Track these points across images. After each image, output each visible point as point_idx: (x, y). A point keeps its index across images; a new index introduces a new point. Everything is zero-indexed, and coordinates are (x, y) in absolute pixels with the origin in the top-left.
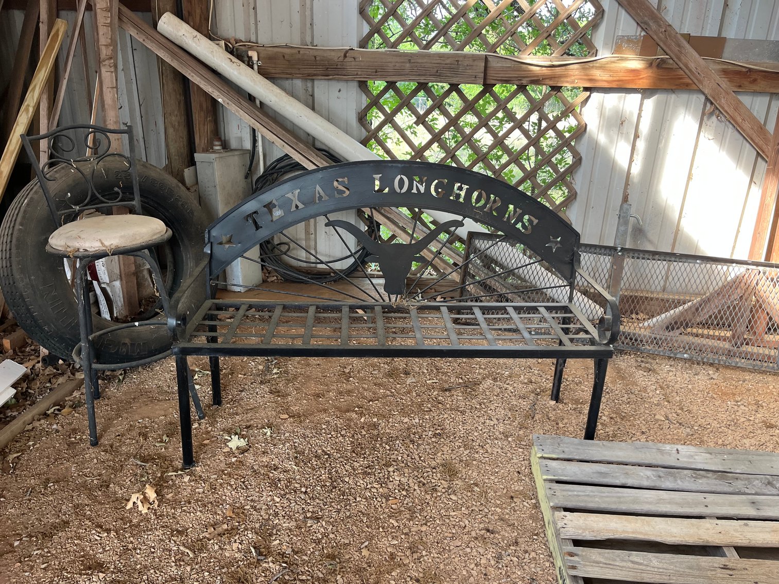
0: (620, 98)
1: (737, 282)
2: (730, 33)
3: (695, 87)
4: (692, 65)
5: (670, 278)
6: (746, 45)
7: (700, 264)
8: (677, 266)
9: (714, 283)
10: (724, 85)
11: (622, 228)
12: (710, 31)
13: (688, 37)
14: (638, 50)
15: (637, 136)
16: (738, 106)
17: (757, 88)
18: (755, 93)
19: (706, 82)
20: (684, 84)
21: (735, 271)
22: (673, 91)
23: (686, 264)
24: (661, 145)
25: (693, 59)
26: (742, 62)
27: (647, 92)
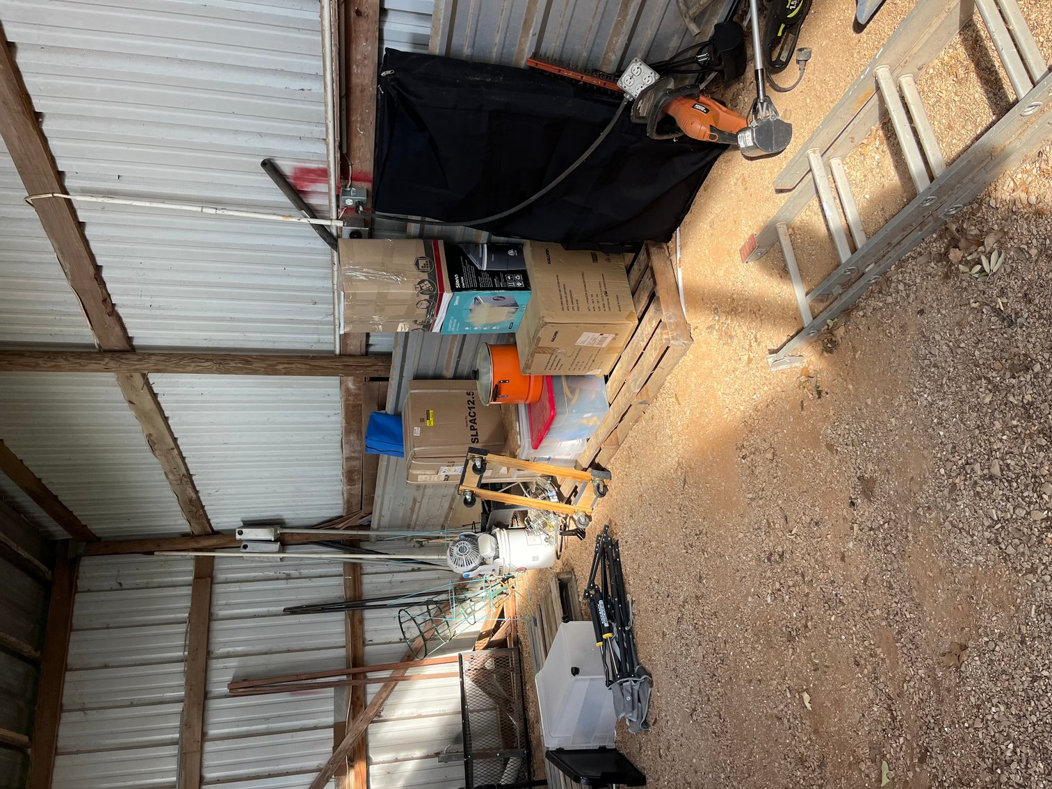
0: (374, 780)
1: (476, 681)
2: (330, 720)
3: (364, 734)
4: (351, 741)
5: (478, 708)
6: (337, 710)
7: (468, 706)
8: (470, 707)
9: (477, 692)
10: (362, 717)
11: (454, 758)
12: (330, 733)
13: (335, 748)
14: (343, 777)
15: (397, 760)
16: (373, 704)
17: (362, 696)
18: (365, 694)
19: (361, 729)
20: (362, 741)
21: (468, 682)
22: (367, 746)
23: (468, 701)
24: (401, 742)
25: (348, 741)
26: (347, 710)
27: (368, 762)
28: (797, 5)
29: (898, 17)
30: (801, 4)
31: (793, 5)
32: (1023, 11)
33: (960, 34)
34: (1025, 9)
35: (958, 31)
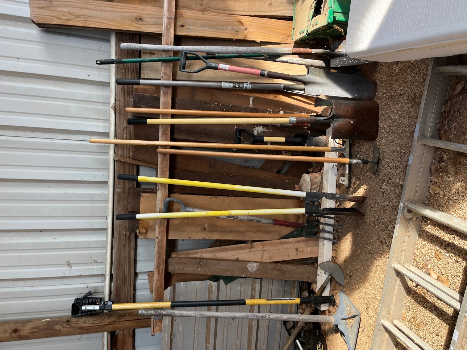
28: (321, 348)
29: (366, 345)
30: (322, 347)
31: (320, 348)
32: (416, 333)
33: (396, 348)
34: (416, 332)
35: (395, 347)
